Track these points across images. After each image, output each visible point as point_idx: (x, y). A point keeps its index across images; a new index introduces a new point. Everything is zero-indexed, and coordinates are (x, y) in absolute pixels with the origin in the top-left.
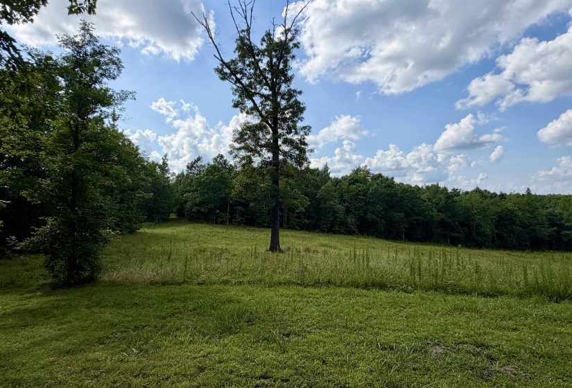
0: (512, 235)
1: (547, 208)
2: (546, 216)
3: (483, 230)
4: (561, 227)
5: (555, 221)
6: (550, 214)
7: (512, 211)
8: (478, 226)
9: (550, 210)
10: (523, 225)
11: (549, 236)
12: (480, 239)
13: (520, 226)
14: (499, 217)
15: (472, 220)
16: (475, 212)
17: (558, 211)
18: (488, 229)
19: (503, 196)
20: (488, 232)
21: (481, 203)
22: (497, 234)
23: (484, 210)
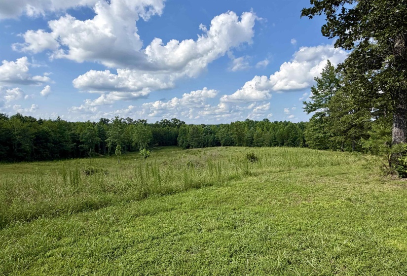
0: (47, 150)
1: (71, 130)
2: (71, 135)
3: (23, 148)
4: (79, 143)
5: (75, 139)
6: (73, 134)
7: (47, 133)
8: (20, 144)
9: (73, 132)
10: (55, 142)
11: (72, 149)
12: (21, 155)
13: (53, 143)
14: (36, 136)
15: (14, 140)
16: (16, 133)
17: (78, 132)
18: (27, 146)
19: (41, 121)
20: (28, 149)
21: (22, 125)
22: (35, 149)
23: (24, 131)
